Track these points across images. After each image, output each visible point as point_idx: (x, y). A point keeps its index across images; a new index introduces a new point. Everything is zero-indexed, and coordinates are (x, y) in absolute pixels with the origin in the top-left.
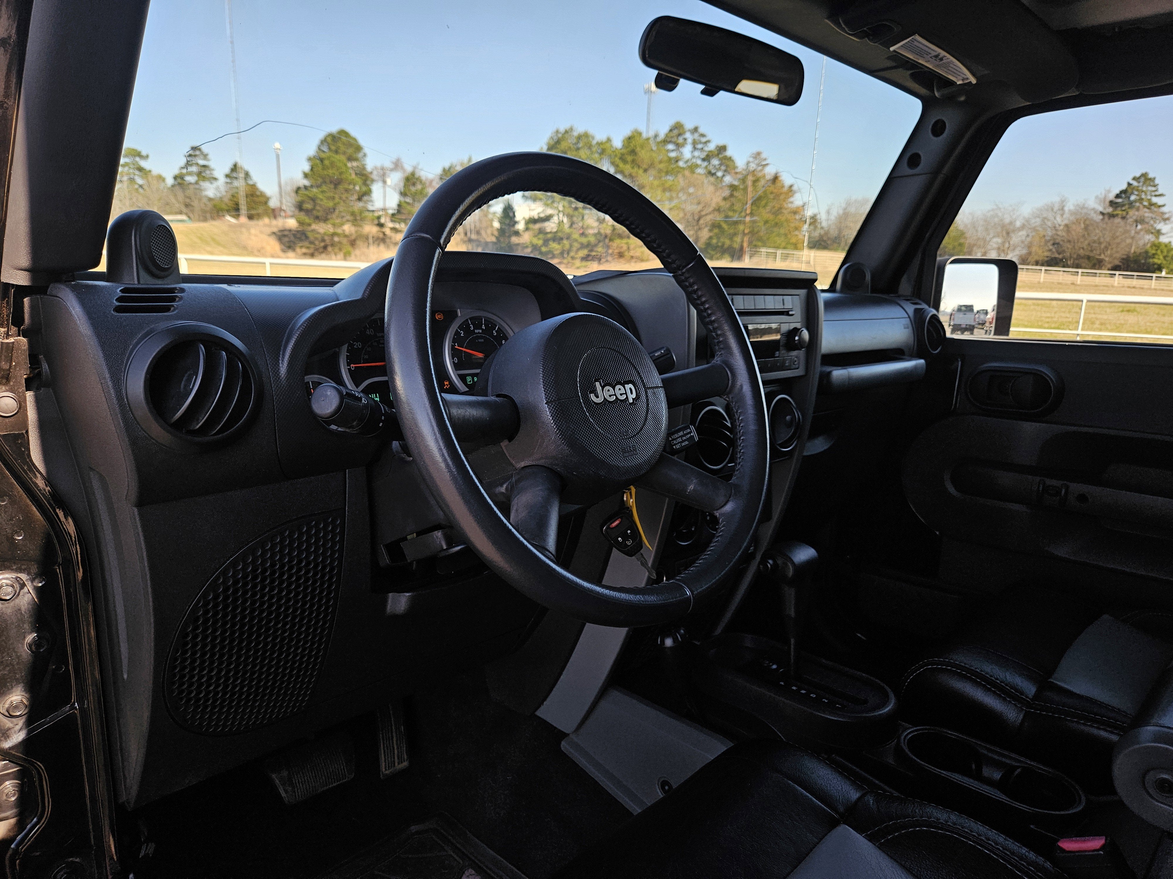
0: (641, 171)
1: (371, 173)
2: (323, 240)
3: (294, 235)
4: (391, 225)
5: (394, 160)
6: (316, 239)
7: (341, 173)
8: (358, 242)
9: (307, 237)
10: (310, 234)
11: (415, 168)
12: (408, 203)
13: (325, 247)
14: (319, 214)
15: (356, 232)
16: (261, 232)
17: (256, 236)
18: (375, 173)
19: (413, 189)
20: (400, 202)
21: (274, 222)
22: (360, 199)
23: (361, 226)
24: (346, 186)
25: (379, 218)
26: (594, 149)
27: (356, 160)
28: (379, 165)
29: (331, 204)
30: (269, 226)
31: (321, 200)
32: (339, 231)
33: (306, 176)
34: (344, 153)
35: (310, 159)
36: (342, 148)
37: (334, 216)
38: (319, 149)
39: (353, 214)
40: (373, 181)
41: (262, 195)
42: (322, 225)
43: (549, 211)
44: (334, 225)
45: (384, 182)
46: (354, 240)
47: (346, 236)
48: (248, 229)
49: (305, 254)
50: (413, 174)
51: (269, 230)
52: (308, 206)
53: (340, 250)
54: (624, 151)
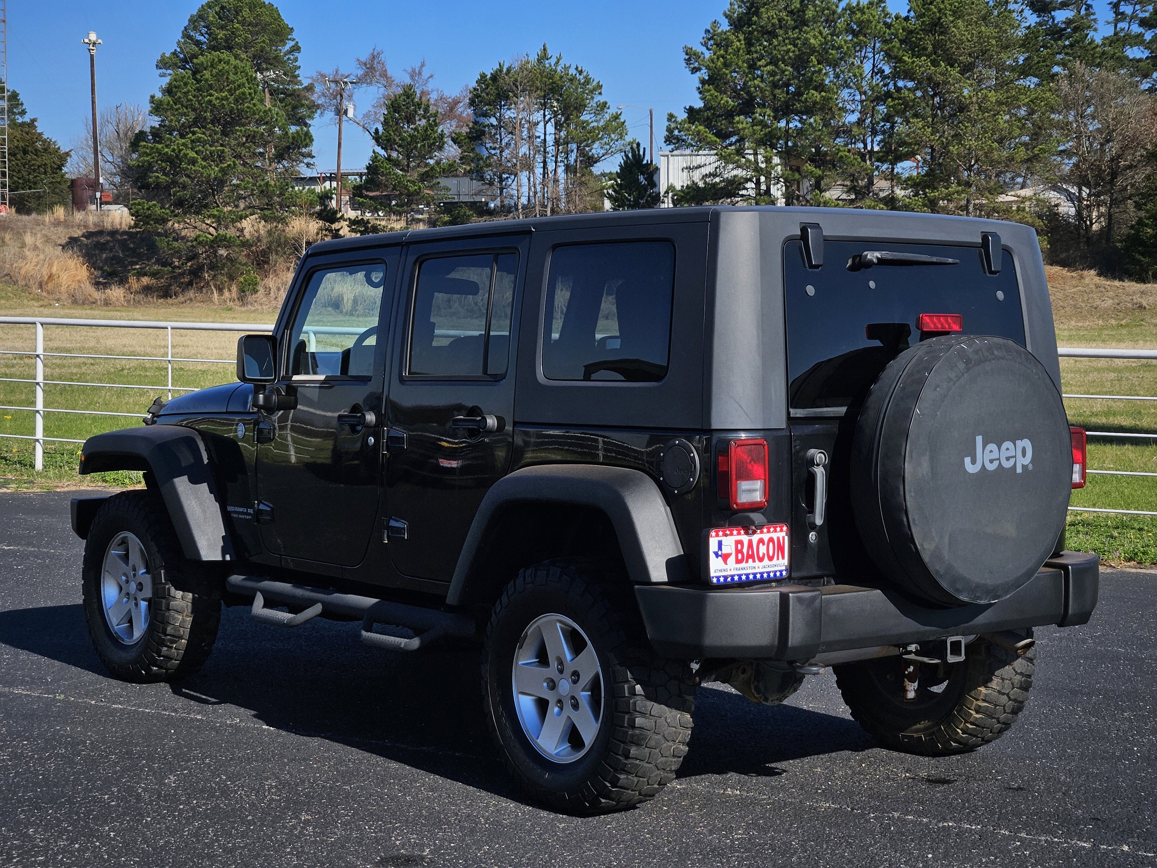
0: (955, 72)
1: (310, 88)
2: (194, 257)
3: (123, 244)
4: (352, 214)
5: (365, 57)
6: (177, 252)
7: (241, 99)
8: (273, 257)
9: (153, 248)
10: (162, 243)
11: (414, 74)
12: (396, 163)
13: (196, 273)
14: (187, 194)
15: (270, 233)
16: (47, 240)
17: (36, 248)
18: (318, 88)
19: (407, 129)
20: (375, 158)
21: (79, 216)
22: (280, 157)
23: (283, 220)
24: (252, 127)
25: (325, 197)
26: (841, 24)
27: (275, 62)
28: (329, 71)
29: (214, 171)
30: (66, 224)
31: (193, 162)
32: (231, 232)
33: (157, 108)
34: (246, 46)
35: (163, 64)
36: (243, 35)
37: (219, 199)
38: (186, 35)
39: (264, 192)
40: (313, 107)
41: (48, 148)
42: (192, 219)
43: (732, 172)
44: (218, 219)
45: (341, 112)
46: (265, 253)
47: (246, 244)
48: (19, 234)
49: (147, 290)
50: (408, 93)
51: (62, 235)
52: (157, 176)
53: (232, 278)
54: (914, 23)
